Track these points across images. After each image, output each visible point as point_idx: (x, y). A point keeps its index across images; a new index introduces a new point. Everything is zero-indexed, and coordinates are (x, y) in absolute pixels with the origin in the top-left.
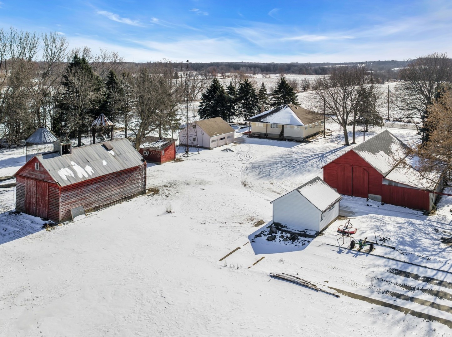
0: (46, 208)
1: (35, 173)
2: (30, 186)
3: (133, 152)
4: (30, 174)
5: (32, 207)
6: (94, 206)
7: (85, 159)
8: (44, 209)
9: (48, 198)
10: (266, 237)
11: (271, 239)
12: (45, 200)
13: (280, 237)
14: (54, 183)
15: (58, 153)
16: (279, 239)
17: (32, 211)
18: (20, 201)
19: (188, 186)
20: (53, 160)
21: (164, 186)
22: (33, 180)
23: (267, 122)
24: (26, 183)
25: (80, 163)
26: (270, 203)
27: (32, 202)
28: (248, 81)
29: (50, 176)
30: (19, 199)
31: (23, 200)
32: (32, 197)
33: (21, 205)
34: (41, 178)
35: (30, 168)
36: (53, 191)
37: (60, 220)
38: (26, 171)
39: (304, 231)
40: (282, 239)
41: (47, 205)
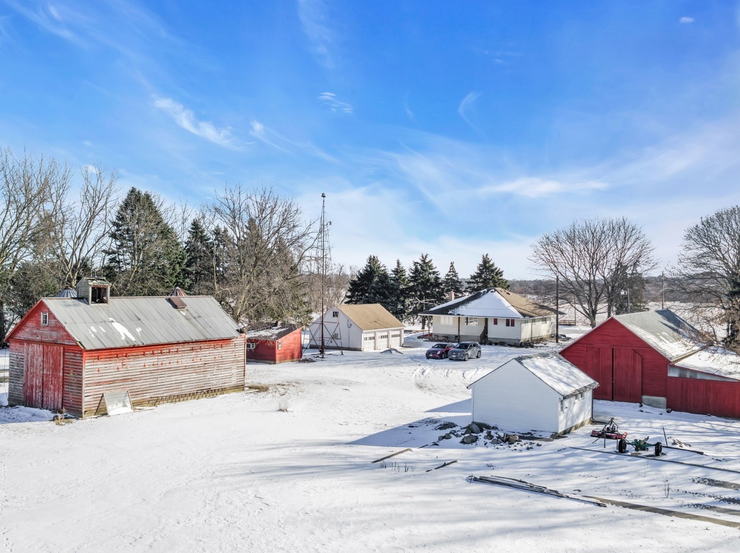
0: (59, 392)
1: (41, 332)
2: (33, 357)
3: (223, 317)
4: (32, 334)
5: (36, 393)
6: (148, 396)
7: (134, 316)
8: (56, 393)
9: (63, 373)
10: (460, 439)
11: (469, 440)
12: (57, 377)
13: (485, 438)
14: (74, 344)
15: (85, 300)
16: (485, 440)
17: (36, 401)
18: (16, 384)
19: (320, 386)
20: (76, 310)
21: (279, 384)
22: (37, 344)
23: (459, 315)
24: (25, 351)
25: (124, 320)
26: (467, 388)
27: (36, 384)
28: (427, 258)
29: (67, 332)
30: (15, 381)
31: (20, 382)
32: (35, 375)
33: (17, 393)
34: (51, 339)
35: (33, 324)
36: (72, 360)
37: (83, 411)
38: (27, 330)
39: (529, 433)
40: (488, 441)
41: (62, 387)
